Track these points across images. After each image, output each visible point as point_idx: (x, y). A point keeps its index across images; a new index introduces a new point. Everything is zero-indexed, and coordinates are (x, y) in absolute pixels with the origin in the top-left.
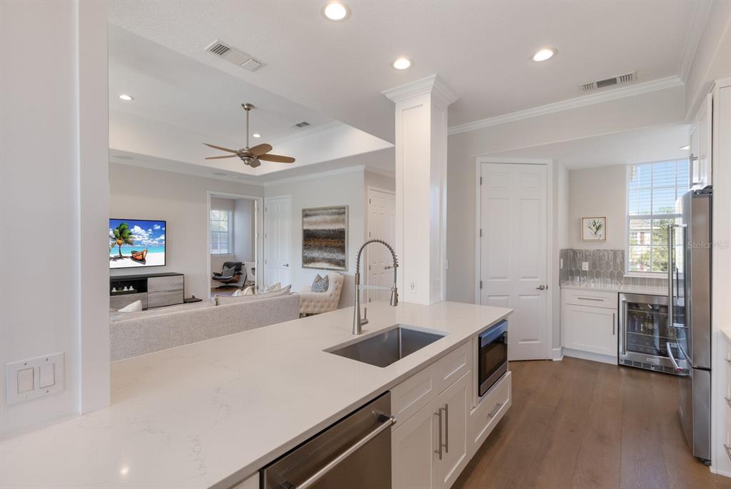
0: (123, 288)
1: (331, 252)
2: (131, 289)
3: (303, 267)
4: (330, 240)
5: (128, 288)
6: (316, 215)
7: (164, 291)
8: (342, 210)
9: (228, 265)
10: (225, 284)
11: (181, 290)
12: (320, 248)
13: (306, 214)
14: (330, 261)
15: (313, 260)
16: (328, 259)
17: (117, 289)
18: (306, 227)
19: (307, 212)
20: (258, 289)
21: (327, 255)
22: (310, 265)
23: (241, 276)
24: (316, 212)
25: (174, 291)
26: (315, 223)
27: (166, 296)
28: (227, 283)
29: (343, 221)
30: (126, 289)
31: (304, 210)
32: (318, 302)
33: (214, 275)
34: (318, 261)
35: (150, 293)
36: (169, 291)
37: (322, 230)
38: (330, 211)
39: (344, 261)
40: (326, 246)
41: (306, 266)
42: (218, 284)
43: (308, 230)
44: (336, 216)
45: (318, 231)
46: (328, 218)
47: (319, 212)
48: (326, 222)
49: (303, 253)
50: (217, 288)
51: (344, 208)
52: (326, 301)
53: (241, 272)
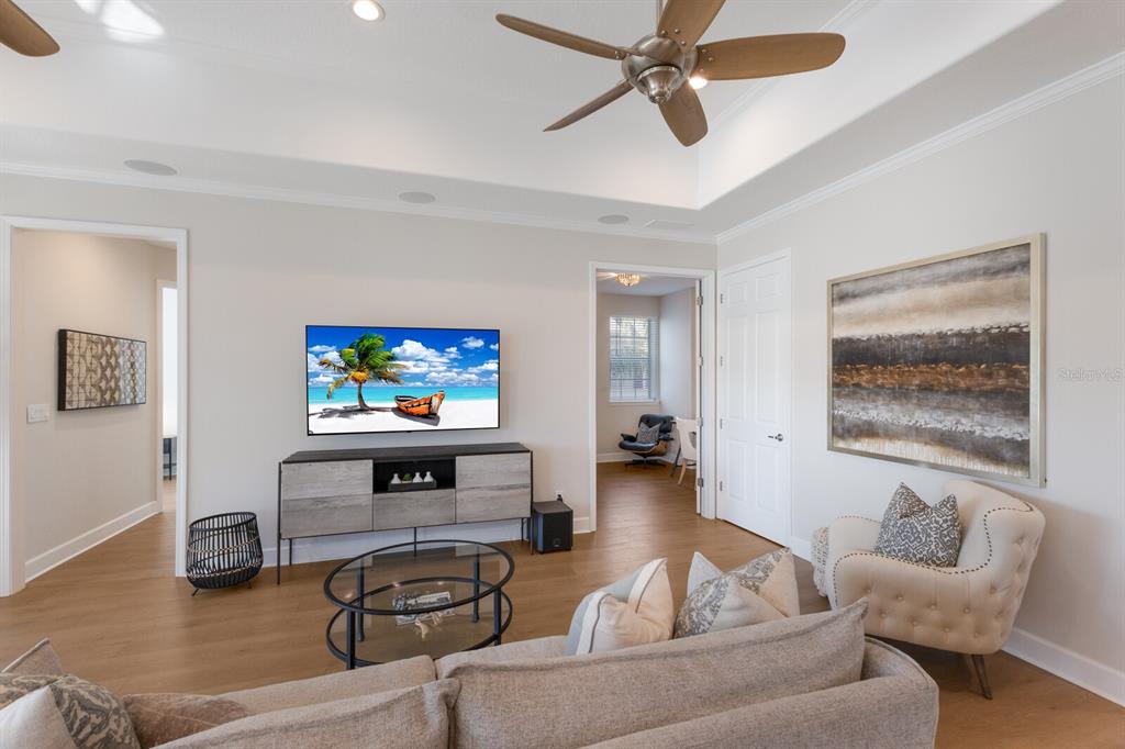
0: (413, 476)
1: (948, 409)
2: (428, 478)
3: (831, 448)
4: (945, 367)
5: (423, 476)
6: (880, 291)
7: (491, 488)
8: (1013, 258)
9: (647, 420)
10: (641, 458)
11: (524, 486)
12: (900, 394)
13: (840, 294)
14: (946, 440)
15: (868, 431)
16: (934, 430)
17: (401, 478)
18: (842, 332)
19: (849, 288)
20: (702, 485)
21: (926, 418)
22: (858, 446)
23: (672, 443)
24: (879, 283)
25: (509, 487)
26: (879, 316)
27: (492, 498)
28: (644, 456)
29: (1020, 297)
30: (417, 479)
31: (834, 285)
32: (932, 604)
33: (622, 439)
34: (890, 434)
35: (461, 490)
36: (501, 488)
37: (904, 337)
38: (944, 269)
39: (1022, 447)
40: (927, 389)
41: (841, 444)
42: (630, 457)
43: (850, 340)
44: (979, 284)
45: (890, 339)
46: (936, 294)
47: (897, 278)
48: (924, 309)
49: (832, 407)
50: (627, 464)
51: (1027, 246)
52: (967, 608)
53: (672, 435)
